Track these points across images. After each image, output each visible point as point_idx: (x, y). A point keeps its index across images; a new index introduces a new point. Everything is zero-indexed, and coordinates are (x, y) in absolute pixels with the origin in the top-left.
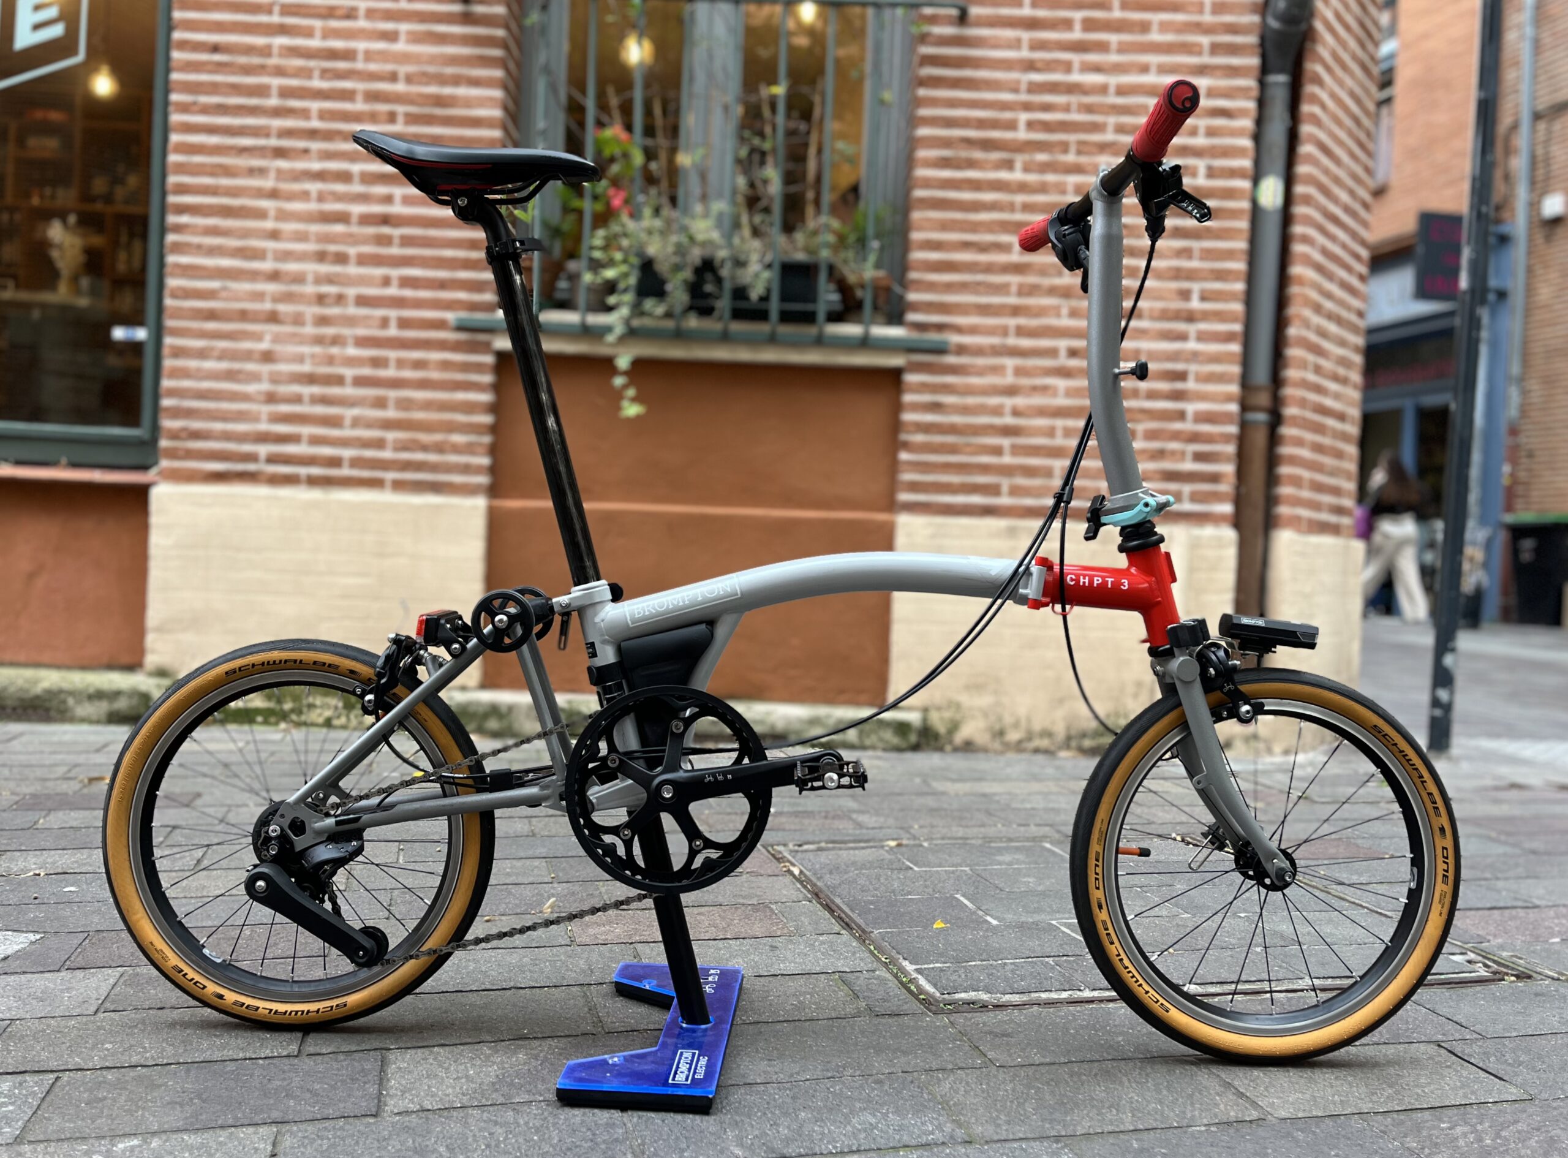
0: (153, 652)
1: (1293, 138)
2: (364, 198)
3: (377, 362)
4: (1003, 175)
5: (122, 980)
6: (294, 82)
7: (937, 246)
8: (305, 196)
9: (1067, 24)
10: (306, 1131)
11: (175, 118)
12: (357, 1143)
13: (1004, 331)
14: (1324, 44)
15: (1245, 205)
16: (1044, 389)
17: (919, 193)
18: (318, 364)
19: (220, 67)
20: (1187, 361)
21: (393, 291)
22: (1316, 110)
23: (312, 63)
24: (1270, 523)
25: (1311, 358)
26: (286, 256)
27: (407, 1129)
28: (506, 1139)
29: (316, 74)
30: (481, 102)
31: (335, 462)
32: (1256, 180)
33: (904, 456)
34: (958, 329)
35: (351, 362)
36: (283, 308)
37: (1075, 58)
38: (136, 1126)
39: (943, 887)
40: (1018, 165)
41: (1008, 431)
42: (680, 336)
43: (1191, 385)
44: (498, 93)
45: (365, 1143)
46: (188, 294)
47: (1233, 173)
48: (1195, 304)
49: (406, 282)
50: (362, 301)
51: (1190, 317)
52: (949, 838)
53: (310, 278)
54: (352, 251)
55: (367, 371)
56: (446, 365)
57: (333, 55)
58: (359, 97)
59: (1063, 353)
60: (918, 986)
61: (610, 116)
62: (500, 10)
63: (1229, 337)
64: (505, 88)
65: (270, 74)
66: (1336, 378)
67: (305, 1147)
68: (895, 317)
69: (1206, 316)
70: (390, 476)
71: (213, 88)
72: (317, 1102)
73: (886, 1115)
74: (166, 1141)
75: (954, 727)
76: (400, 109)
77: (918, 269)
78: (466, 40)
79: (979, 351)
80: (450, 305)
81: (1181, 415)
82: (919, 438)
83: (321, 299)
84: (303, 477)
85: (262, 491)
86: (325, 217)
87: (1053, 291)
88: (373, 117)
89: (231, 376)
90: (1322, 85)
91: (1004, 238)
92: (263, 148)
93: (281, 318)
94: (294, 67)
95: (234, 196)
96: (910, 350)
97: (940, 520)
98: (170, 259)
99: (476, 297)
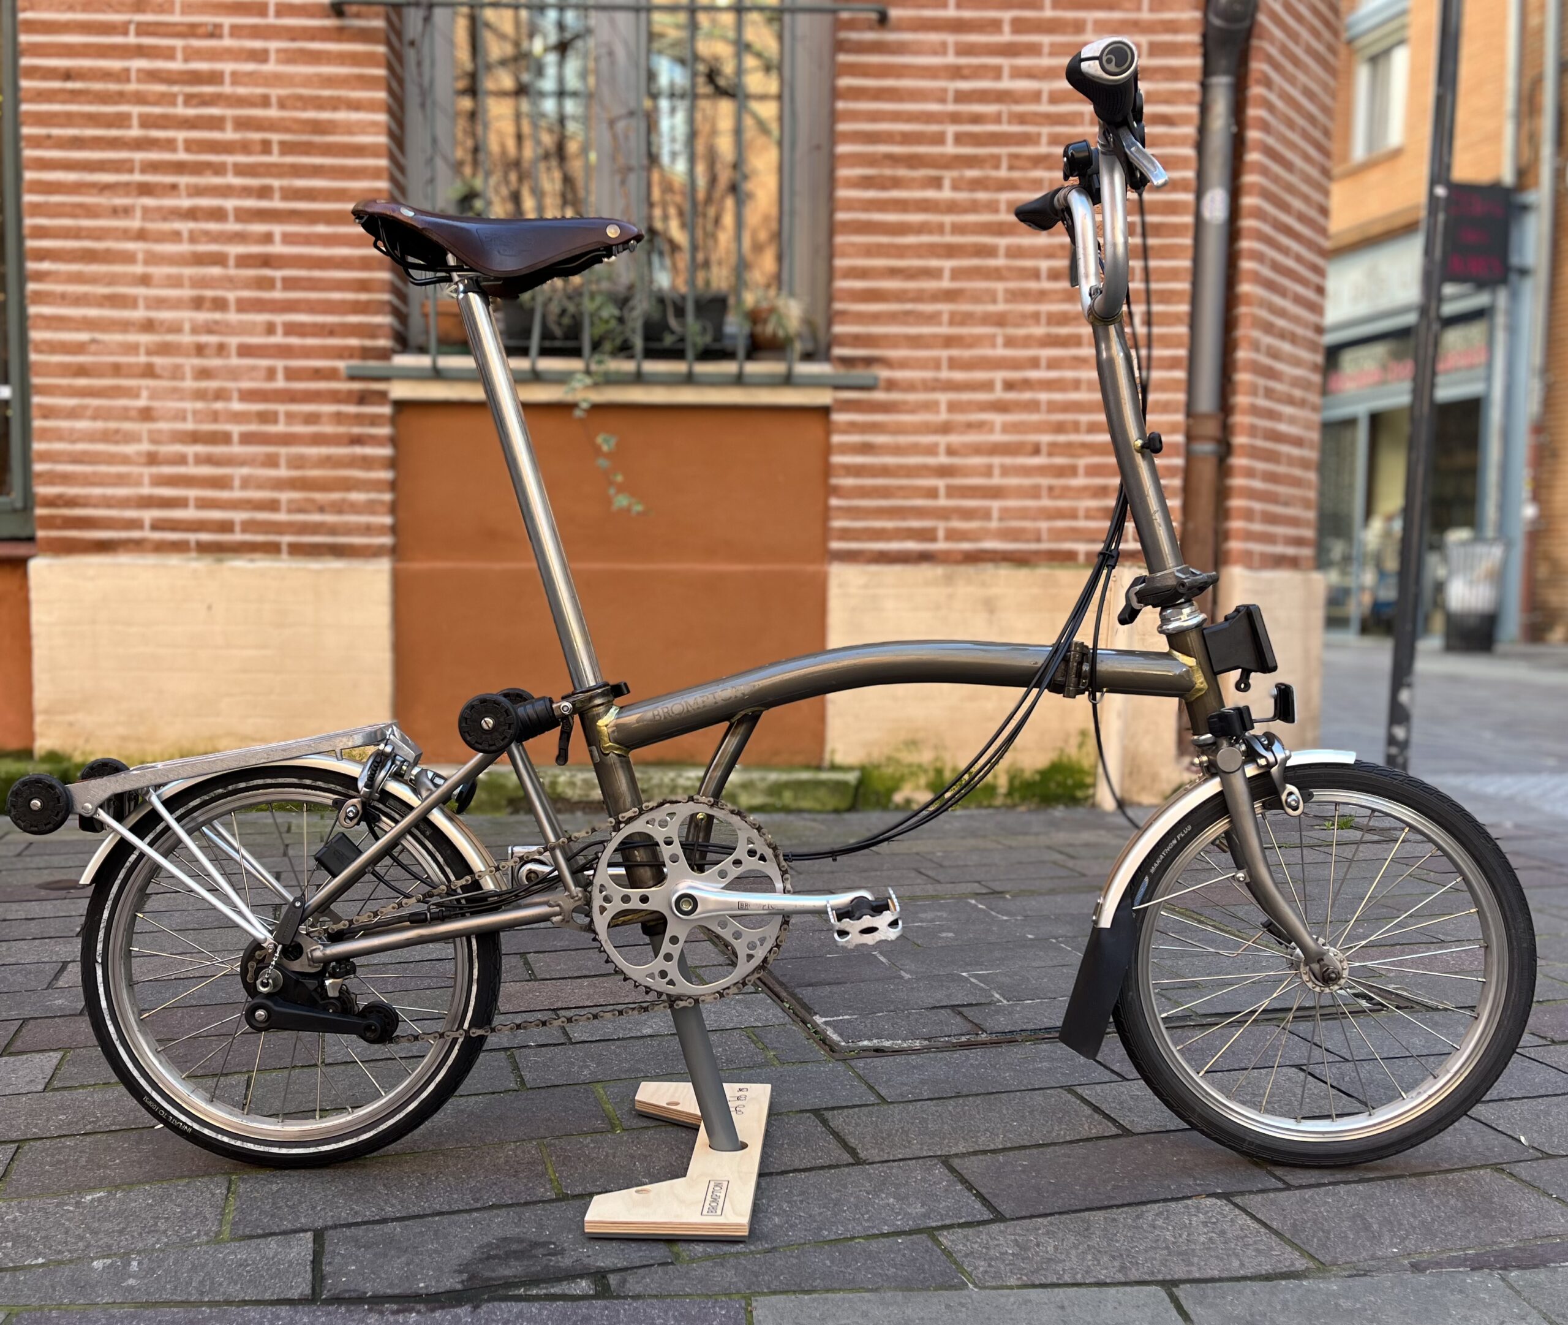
0: (43, 734)
1: (1238, 145)
2: (240, 238)
3: (265, 417)
4: (930, 194)
6: (157, 110)
7: (863, 273)
8: (176, 237)
9: (995, 26)
11: (28, 153)
13: (936, 365)
14: (1272, 40)
15: (1188, 219)
16: (980, 426)
17: (841, 216)
18: (201, 421)
19: (74, 96)
21: (278, 339)
22: (1262, 112)
23: (175, 89)
24: (1221, 559)
25: (1262, 382)
26: (160, 303)
29: (180, 99)
30: (366, 128)
31: (226, 527)
32: (1200, 191)
33: (834, 503)
34: (887, 363)
35: (238, 417)
36: (158, 361)
37: (1006, 63)
40: (947, 183)
41: (944, 471)
44: (382, 117)
46: (54, 348)
47: (1175, 186)
48: (1138, 329)
49: (291, 329)
50: (245, 351)
53: (187, 327)
54: (231, 296)
55: (253, 427)
56: (339, 418)
57: (196, 78)
58: (229, 125)
59: (999, 386)
62: (379, 23)
63: (1173, 364)
64: (390, 112)
65: (129, 102)
68: (821, 353)
70: (286, 539)
71: (69, 119)
75: (893, 787)
76: (275, 137)
77: (841, 300)
79: (911, 387)
80: (339, 353)
82: (849, 482)
83: (200, 350)
84: (193, 545)
85: (149, 561)
86: (199, 260)
87: (987, 319)
88: (245, 147)
89: (106, 437)
90: (1268, 83)
91: (934, 263)
92: (127, 185)
93: (158, 371)
94: (154, 93)
95: (98, 238)
96: (837, 387)
97: (874, 568)
98: (33, 310)
99: (368, 343)
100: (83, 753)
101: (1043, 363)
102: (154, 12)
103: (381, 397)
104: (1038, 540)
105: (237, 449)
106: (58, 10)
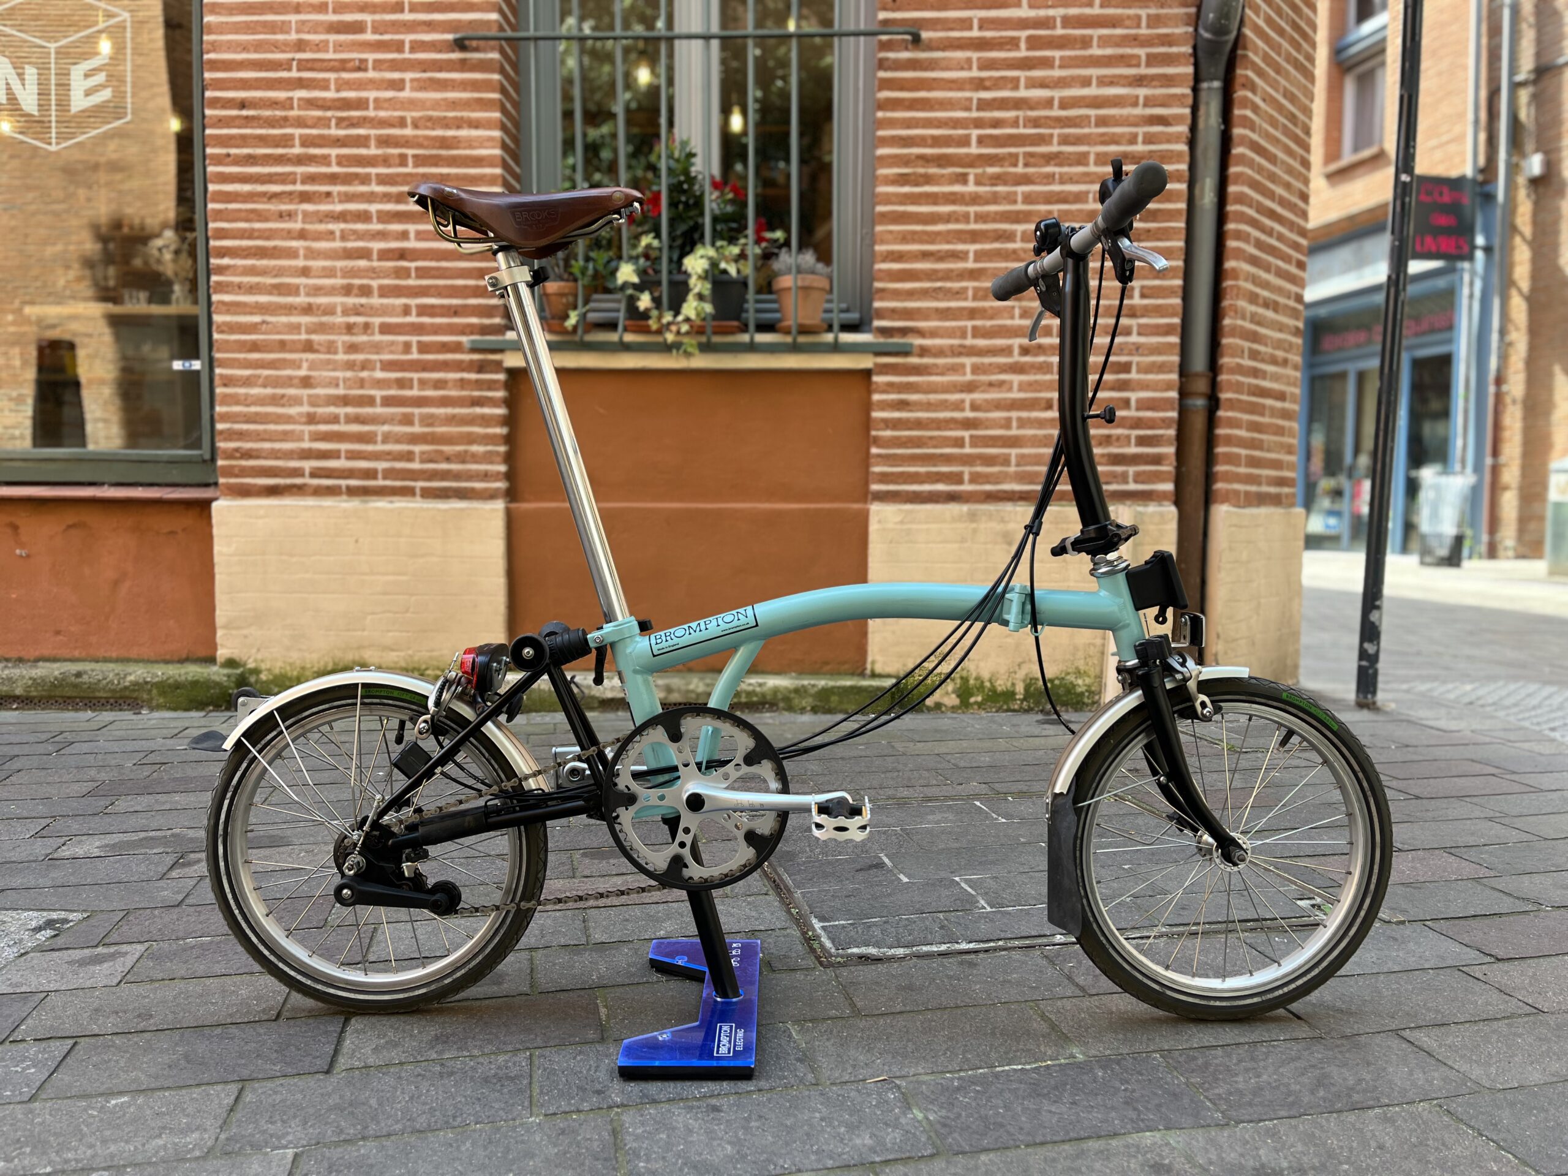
0: (223, 646)
1: (1226, 141)
2: (382, 235)
3: (401, 384)
4: (957, 188)
6: (314, 132)
7: (899, 257)
8: (330, 235)
9: (1014, 43)
11: (210, 169)
13: (963, 333)
14: (1254, 47)
15: (1182, 205)
16: (1001, 384)
17: (880, 208)
18: (350, 388)
19: (248, 121)
20: (1130, 354)
21: (413, 319)
22: (1248, 112)
23: (329, 114)
24: (1208, 499)
25: (1247, 344)
26: (317, 290)
29: (333, 122)
31: (371, 474)
32: (1192, 181)
33: (874, 450)
34: (920, 333)
35: (380, 384)
36: (316, 338)
37: (1022, 75)
40: (971, 178)
41: (968, 424)
43: (1134, 375)
44: (497, 134)
46: (232, 328)
48: (1136, 301)
49: (423, 310)
50: (385, 329)
51: (1132, 312)
53: (339, 310)
54: (374, 284)
55: (393, 392)
56: (462, 384)
57: (346, 104)
58: (373, 143)
59: (1016, 351)
60: (819, 943)
62: (495, 55)
63: (1168, 330)
64: (503, 128)
65: (292, 126)
68: (863, 325)
69: (1147, 311)
70: (420, 484)
71: (244, 141)
76: (410, 152)
77: (880, 279)
78: (464, 85)
79: (940, 352)
80: (463, 330)
81: (1127, 404)
82: (886, 433)
83: (350, 328)
84: (344, 489)
85: (311, 502)
86: (349, 254)
88: (386, 161)
89: (275, 400)
90: (1253, 88)
91: (960, 247)
92: (290, 193)
93: (316, 347)
94: (313, 117)
95: (268, 238)
96: (878, 354)
97: (908, 507)
98: (215, 298)
99: (487, 321)
100: (255, 661)
102: (311, 51)
103: (497, 366)
105: (379, 410)
106: (235, 52)
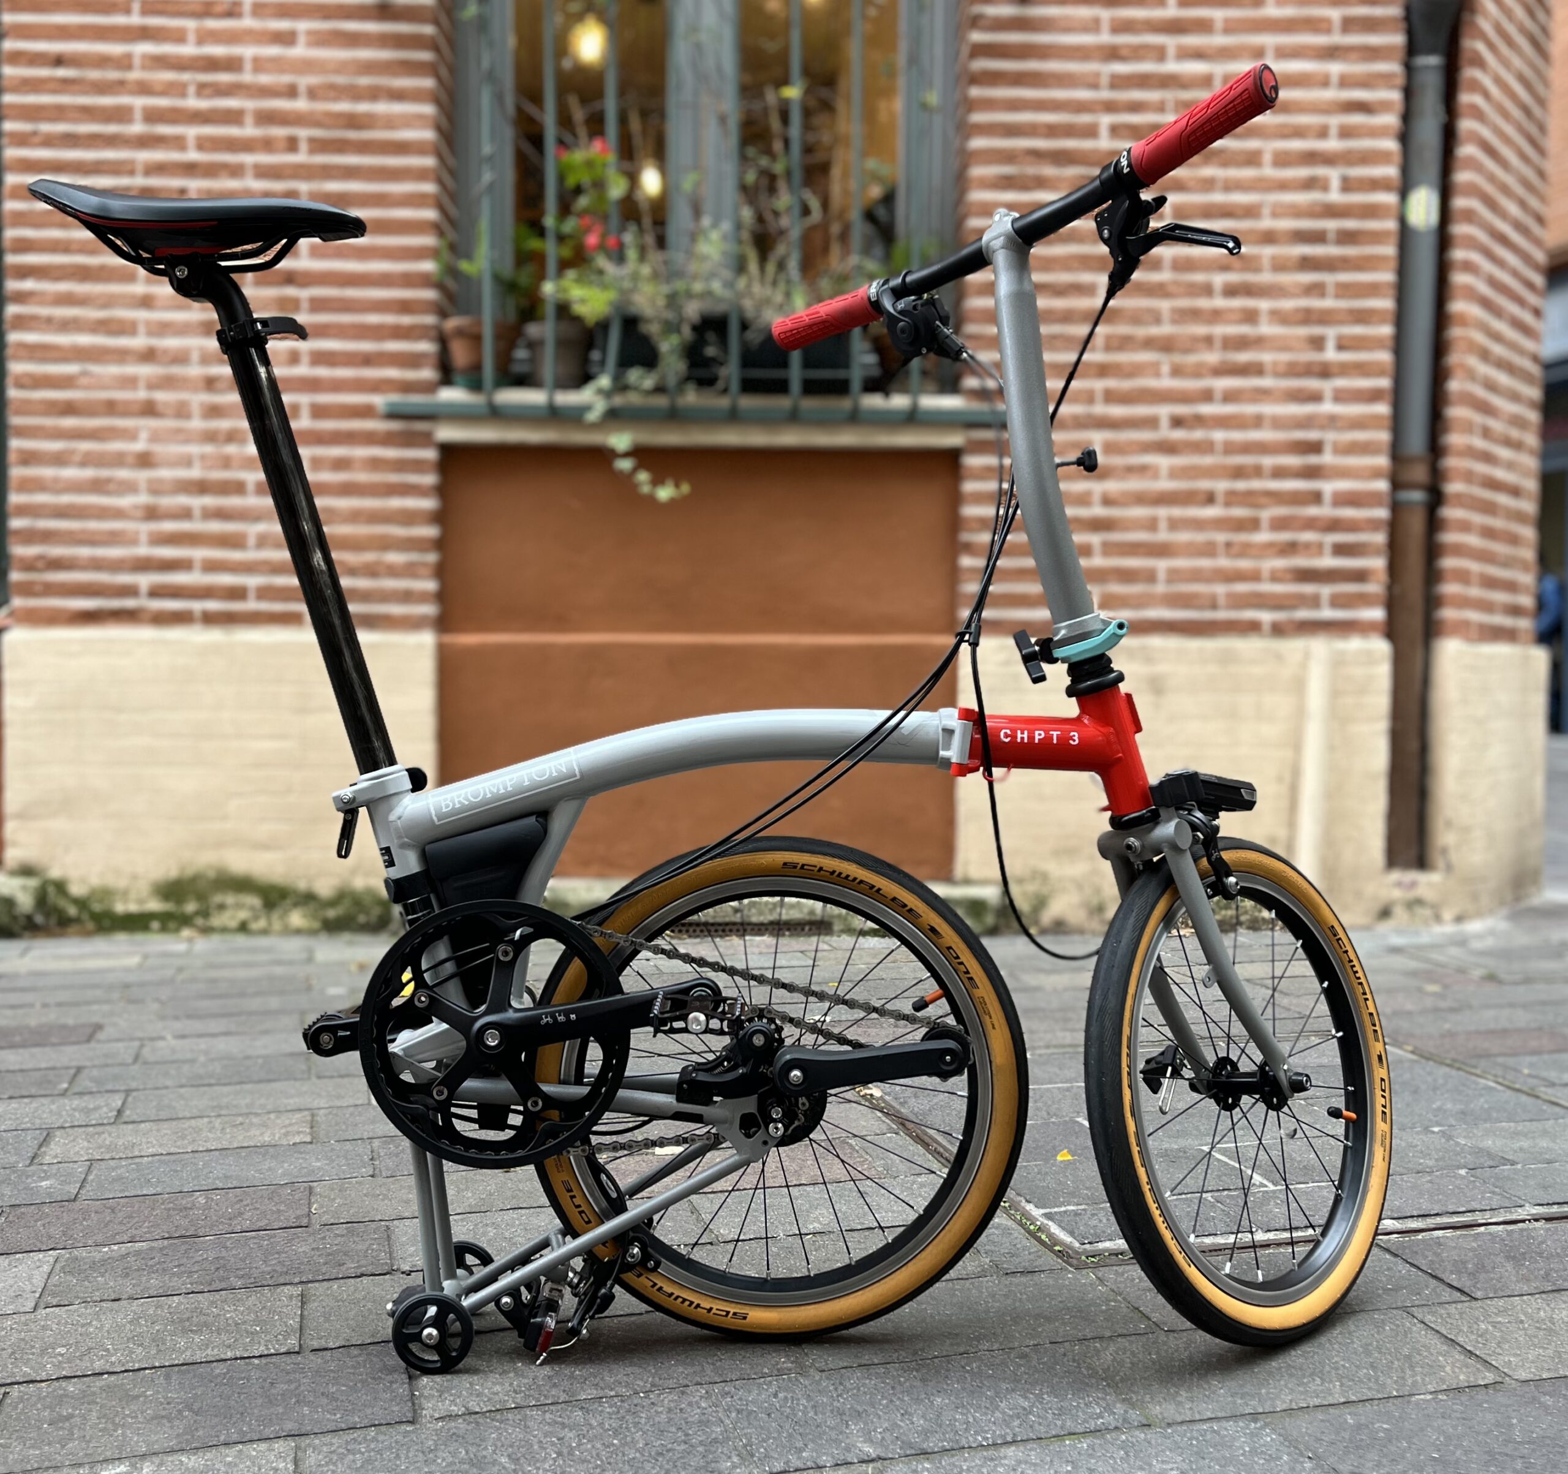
0: (15, 844)
1: (1449, 136)
5: (58, 1266)
6: (163, 102)
10: (332, 1444)
11: (11, 153)
12: (398, 1457)
14: (1486, 15)
15: (1391, 225)
16: (1142, 470)
18: (211, 468)
19: (66, 85)
20: (1322, 427)
21: (306, 370)
22: (1477, 99)
23: (186, 77)
24: (1431, 630)
25: (1478, 418)
27: (455, 1436)
28: (579, 1445)
29: (192, 90)
30: (408, 121)
31: (237, 593)
32: (1404, 191)
33: (964, 560)
35: (253, 463)
36: (161, 396)
37: (1170, 42)
38: (120, 1448)
39: (1058, 1109)
41: (1098, 525)
42: (674, 416)
43: (1327, 458)
44: (428, 109)
45: (407, 1457)
46: (38, 382)
47: (1375, 185)
48: (1331, 354)
49: (319, 358)
51: (1325, 371)
52: (1055, 1046)
53: (195, 356)
56: (375, 464)
57: (212, 64)
58: (249, 119)
59: (1165, 423)
60: (1050, 1236)
61: (575, 135)
63: (1374, 396)
64: (437, 101)
65: (132, 93)
66: (1508, 443)
67: (335, 1464)
68: (950, 386)
69: (1345, 369)
71: (59, 113)
72: (337, 1408)
73: (1039, 1397)
74: (161, 1464)
75: (1040, 903)
76: (303, 133)
77: (975, 321)
78: (384, 41)
80: (376, 386)
81: (1316, 498)
82: (984, 538)
84: (198, 615)
85: (146, 633)
87: (1149, 344)
88: (267, 145)
89: (96, 486)
90: (1483, 67)
93: (160, 409)
94: (162, 82)
96: (971, 426)
98: (12, 337)
99: (411, 375)
101: (1218, 395)
104: (1214, 606)
